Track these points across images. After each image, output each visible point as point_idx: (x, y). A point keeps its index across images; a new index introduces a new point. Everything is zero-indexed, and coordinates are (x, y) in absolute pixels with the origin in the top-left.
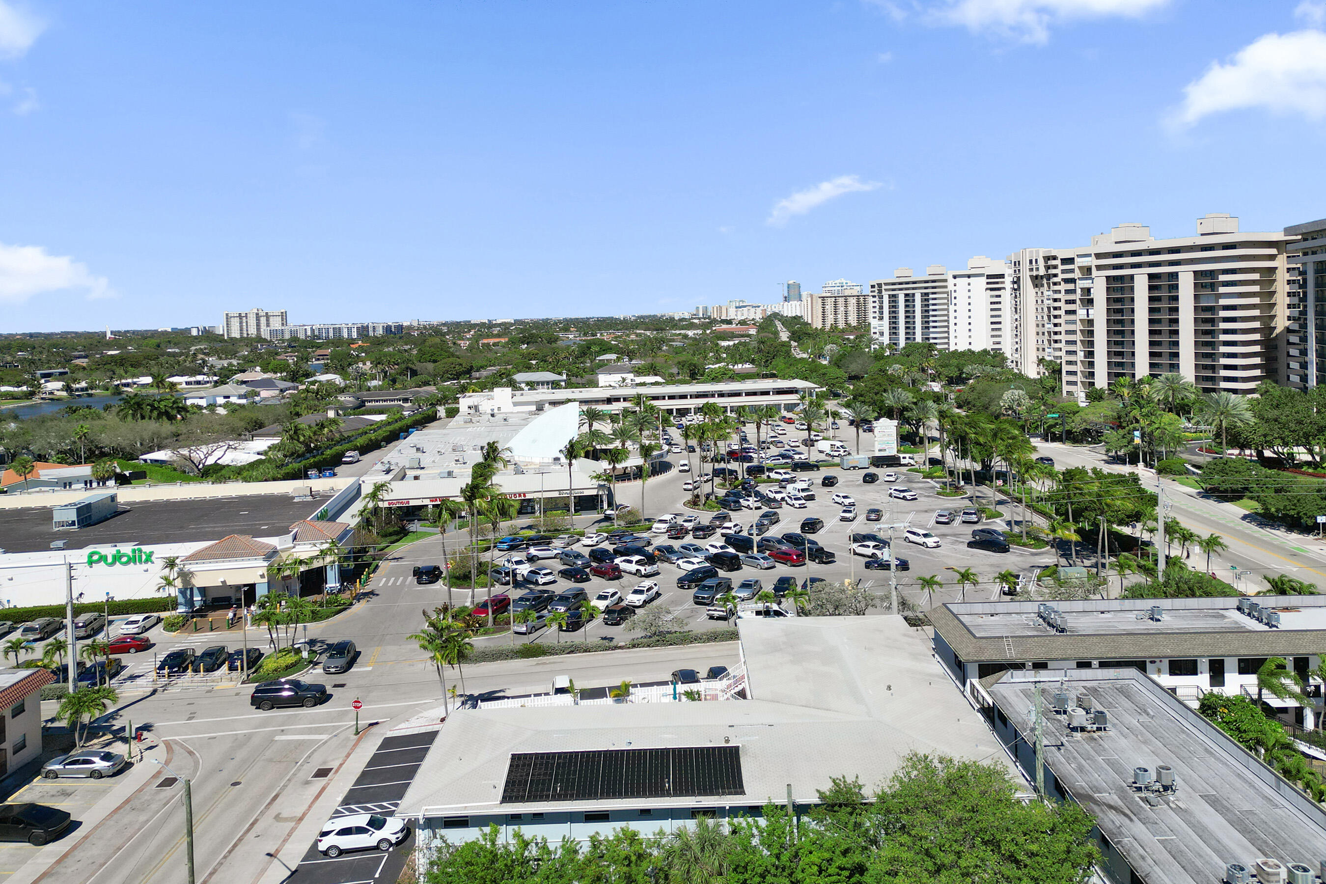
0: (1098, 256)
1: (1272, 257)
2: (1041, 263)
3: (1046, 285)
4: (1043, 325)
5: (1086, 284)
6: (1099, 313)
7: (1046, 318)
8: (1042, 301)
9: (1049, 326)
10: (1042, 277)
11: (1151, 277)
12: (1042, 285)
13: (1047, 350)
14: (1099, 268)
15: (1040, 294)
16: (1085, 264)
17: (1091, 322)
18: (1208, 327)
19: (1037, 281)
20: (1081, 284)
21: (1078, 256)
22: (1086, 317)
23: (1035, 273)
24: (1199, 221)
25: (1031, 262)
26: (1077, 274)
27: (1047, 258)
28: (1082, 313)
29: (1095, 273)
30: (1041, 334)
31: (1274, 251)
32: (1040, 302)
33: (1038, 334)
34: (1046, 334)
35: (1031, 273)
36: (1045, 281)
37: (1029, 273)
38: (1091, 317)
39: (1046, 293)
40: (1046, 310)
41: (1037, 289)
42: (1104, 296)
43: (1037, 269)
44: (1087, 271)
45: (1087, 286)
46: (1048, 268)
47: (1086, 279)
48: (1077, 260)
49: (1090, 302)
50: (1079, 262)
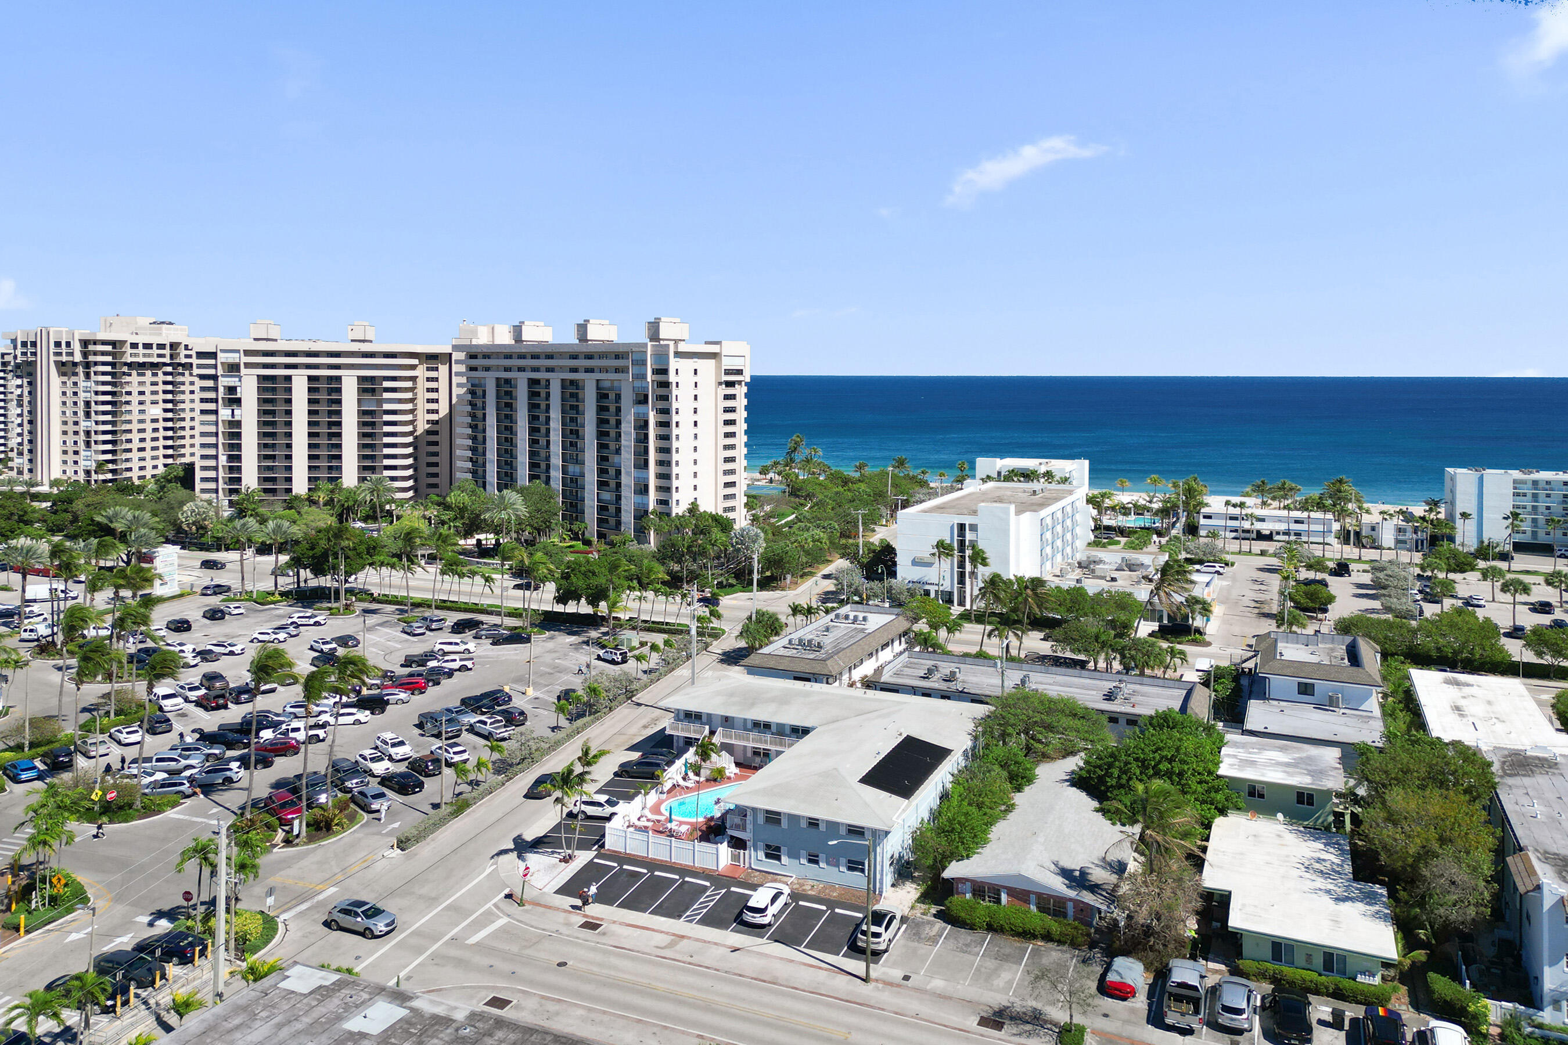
0: (247, 353)
1: (413, 367)
2: (77, 348)
3: (82, 375)
4: (76, 423)
5: (232, 381)
6: (249, 414)
7: (81, 414)
8: (75, 394)
9: (89, 424)
10: (75, 364)
11: (311, 379)
12: (76, 374)
13: (82, 453)
14: (248, 365)
15: (69, 383)
16: (231, 361)
17: (238, 424)
18: (368, 430)
19: (65, 369)
20: (224, 382)
21: (223, 351)
22: (230, 418)
23: (64, 358)
24: (350, 328)
25: (58, 344)
26: (220, 372)
27: (85, 343)
28: (225, 413)
29: (243, 371)
30: (70, 433)
31: (415, 362)
32: (69, 393)
33: (65, 433)
34: (82, 433)
35: (59, 358)
36: (80, 370)
37: (52, 358)
38: (237, 418)
39: (82, 384)
40: (81, 405)
41: (65, 379)
42: (254, 396)
43: (71, 354)
44: (233, 368)
45: (233, 384)
46: (85, 355)
47: (232, 376)
48: (220, 355)
49: (238, 401)
50: (222, 357)
